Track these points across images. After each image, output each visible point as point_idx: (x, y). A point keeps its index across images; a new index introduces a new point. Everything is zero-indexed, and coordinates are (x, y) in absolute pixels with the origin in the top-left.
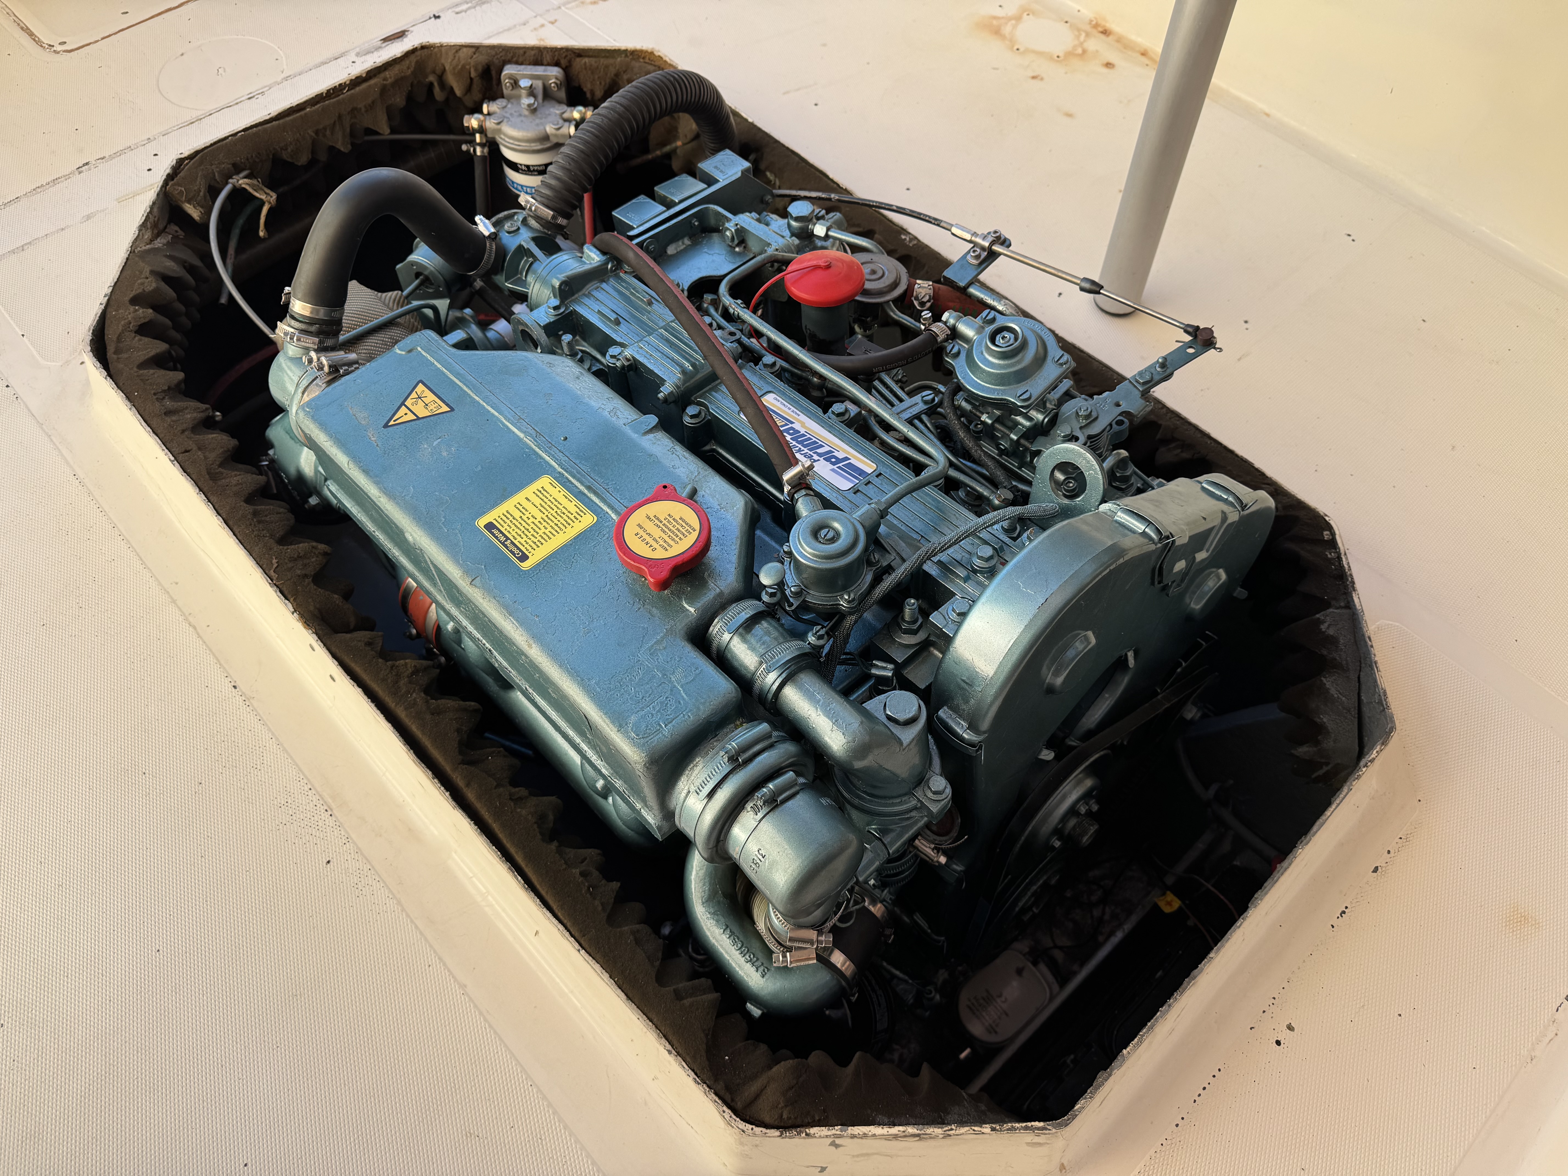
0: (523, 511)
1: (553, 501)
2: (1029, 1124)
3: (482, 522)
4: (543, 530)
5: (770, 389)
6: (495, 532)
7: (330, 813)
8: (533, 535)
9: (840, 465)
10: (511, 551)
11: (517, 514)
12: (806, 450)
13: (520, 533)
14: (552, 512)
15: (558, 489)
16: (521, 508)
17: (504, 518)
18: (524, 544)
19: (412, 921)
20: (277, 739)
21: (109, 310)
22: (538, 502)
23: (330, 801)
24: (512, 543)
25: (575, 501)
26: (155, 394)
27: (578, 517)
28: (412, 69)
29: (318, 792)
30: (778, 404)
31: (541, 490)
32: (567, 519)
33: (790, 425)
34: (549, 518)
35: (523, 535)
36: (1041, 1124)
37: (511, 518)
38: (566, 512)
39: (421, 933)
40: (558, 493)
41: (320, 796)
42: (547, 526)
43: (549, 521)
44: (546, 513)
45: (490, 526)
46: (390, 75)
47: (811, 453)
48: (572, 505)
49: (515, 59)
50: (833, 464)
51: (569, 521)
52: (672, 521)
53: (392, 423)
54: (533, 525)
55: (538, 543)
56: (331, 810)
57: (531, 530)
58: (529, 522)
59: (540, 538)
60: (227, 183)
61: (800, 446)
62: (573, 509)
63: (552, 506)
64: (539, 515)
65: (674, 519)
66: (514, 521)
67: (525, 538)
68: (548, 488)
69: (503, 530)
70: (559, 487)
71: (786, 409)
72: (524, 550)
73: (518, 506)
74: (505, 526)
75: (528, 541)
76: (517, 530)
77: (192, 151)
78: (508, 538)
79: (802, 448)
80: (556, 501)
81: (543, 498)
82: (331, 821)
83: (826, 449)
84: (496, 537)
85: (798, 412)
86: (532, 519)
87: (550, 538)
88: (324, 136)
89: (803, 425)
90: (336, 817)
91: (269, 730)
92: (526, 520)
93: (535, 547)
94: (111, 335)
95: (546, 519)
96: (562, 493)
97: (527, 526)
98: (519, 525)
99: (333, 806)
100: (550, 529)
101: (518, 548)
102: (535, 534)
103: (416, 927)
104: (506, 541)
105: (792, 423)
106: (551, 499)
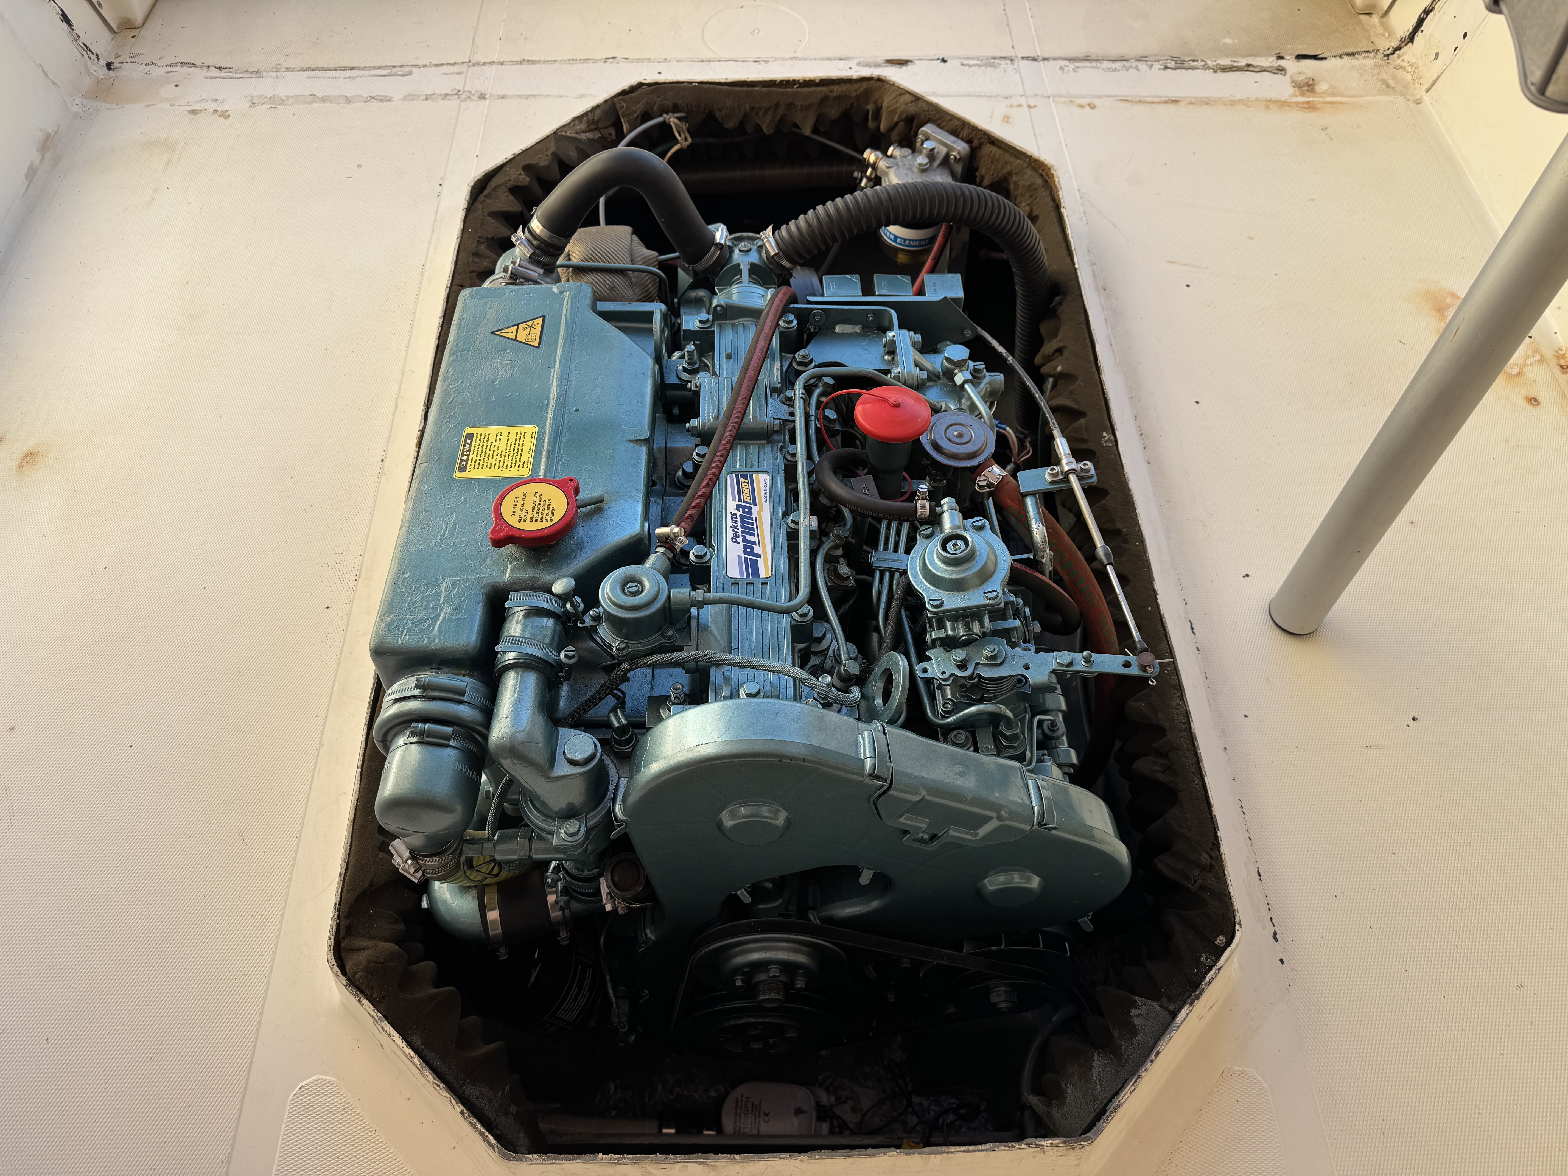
0: (498, 439)
1: (521, 445)
2: (487, 1134)
3: (469, 430)
4: (493, 460)
5: (770, 471)
6: (468, 442)
7: (357, 578)
8: (484, 459)
9: (749, 557)
10: (461, 461)
11: (492, 439)
12: (740, 531)
13: (479, 453)
14: (512, 452)
15: (533, 440)
16: (499, 436)
17: (483, 437)
18: (474, 460)
19: (334, 681)
20: (373, 510)
21: (508, 165)
22: (512, 439)
23: (364, 570)
24: (468, 456)
25: (531, 456)
26: (480, 237)
27: (521, 466)
28: (858, 93)
29: (363, 560)
30: (762, 485)
31: (523, 433)
32: (514, 462)
33: (752, 506)
34: (505, 455)
35: (479, 456)
36: (493, 1141)
37: (486, 439)
38: (519, 457)
39: (332, 693)
40: (529, 442)
41: (362, 564)
42: (498, 460)
43: (503, 457)
44: (507, 451)
45: (470, 436)
46: (837, 90)
47: (740, 534)
48: (527, 455)
49: (939, 121)
50: (745, 553)
51: (513, 465)
52: (546, 506)
53: (499, 333)
54: (491, 453)
55: (481, 467)
56: (359, 577)
57: (487, 455)
58: (492, 449)
59: (485, 464)
60: (661, 115)
61: (739, 524)
62: (524, 459)
63: (516, 449)
64: (502, 448)
65: (549, 505)
66: (486, 442)
67: (478, 458)
68: (528, 436)
69: (474, 443)
70: (534, 440)
71: (763, 492)
72: (469, 465)
73: (499, 435)
74: (478, 441)
75: (478, 461)
76: (480, 450)
77: (654, 81)
78: (469, 451)
79: (739, 527)
80: (522, 447)
81: (518, 440)
82: (352, 584)
83: (755, 539)
84: (465, 446)
85: (768, 500)
86: (496, 449)
87: (490, 468)
88: (757, 114)
89: (761, 510)
90: (357, 584)
91: (375, 501)
92: (493, 446)
93: (476, 467)
94: (493, 183)
95: (503, 454)
96: (532, 444)
97: (488, 452)
98: (485, 446)
99: (362, 576)
100: (497, 462)
101: (467, 462)
102: (486, 459)
103: (333, 687)
104: (466, 452)
105: (755, 504)
106: (521, 443)
